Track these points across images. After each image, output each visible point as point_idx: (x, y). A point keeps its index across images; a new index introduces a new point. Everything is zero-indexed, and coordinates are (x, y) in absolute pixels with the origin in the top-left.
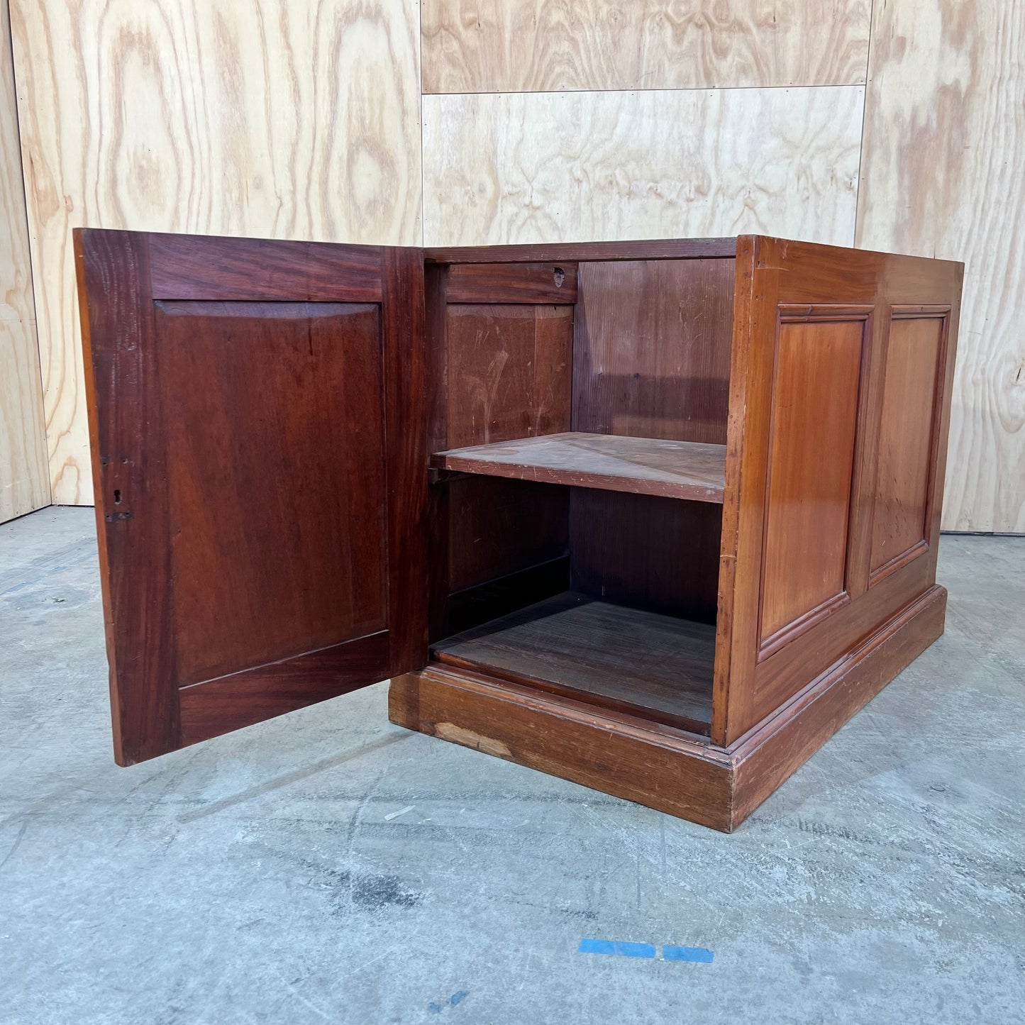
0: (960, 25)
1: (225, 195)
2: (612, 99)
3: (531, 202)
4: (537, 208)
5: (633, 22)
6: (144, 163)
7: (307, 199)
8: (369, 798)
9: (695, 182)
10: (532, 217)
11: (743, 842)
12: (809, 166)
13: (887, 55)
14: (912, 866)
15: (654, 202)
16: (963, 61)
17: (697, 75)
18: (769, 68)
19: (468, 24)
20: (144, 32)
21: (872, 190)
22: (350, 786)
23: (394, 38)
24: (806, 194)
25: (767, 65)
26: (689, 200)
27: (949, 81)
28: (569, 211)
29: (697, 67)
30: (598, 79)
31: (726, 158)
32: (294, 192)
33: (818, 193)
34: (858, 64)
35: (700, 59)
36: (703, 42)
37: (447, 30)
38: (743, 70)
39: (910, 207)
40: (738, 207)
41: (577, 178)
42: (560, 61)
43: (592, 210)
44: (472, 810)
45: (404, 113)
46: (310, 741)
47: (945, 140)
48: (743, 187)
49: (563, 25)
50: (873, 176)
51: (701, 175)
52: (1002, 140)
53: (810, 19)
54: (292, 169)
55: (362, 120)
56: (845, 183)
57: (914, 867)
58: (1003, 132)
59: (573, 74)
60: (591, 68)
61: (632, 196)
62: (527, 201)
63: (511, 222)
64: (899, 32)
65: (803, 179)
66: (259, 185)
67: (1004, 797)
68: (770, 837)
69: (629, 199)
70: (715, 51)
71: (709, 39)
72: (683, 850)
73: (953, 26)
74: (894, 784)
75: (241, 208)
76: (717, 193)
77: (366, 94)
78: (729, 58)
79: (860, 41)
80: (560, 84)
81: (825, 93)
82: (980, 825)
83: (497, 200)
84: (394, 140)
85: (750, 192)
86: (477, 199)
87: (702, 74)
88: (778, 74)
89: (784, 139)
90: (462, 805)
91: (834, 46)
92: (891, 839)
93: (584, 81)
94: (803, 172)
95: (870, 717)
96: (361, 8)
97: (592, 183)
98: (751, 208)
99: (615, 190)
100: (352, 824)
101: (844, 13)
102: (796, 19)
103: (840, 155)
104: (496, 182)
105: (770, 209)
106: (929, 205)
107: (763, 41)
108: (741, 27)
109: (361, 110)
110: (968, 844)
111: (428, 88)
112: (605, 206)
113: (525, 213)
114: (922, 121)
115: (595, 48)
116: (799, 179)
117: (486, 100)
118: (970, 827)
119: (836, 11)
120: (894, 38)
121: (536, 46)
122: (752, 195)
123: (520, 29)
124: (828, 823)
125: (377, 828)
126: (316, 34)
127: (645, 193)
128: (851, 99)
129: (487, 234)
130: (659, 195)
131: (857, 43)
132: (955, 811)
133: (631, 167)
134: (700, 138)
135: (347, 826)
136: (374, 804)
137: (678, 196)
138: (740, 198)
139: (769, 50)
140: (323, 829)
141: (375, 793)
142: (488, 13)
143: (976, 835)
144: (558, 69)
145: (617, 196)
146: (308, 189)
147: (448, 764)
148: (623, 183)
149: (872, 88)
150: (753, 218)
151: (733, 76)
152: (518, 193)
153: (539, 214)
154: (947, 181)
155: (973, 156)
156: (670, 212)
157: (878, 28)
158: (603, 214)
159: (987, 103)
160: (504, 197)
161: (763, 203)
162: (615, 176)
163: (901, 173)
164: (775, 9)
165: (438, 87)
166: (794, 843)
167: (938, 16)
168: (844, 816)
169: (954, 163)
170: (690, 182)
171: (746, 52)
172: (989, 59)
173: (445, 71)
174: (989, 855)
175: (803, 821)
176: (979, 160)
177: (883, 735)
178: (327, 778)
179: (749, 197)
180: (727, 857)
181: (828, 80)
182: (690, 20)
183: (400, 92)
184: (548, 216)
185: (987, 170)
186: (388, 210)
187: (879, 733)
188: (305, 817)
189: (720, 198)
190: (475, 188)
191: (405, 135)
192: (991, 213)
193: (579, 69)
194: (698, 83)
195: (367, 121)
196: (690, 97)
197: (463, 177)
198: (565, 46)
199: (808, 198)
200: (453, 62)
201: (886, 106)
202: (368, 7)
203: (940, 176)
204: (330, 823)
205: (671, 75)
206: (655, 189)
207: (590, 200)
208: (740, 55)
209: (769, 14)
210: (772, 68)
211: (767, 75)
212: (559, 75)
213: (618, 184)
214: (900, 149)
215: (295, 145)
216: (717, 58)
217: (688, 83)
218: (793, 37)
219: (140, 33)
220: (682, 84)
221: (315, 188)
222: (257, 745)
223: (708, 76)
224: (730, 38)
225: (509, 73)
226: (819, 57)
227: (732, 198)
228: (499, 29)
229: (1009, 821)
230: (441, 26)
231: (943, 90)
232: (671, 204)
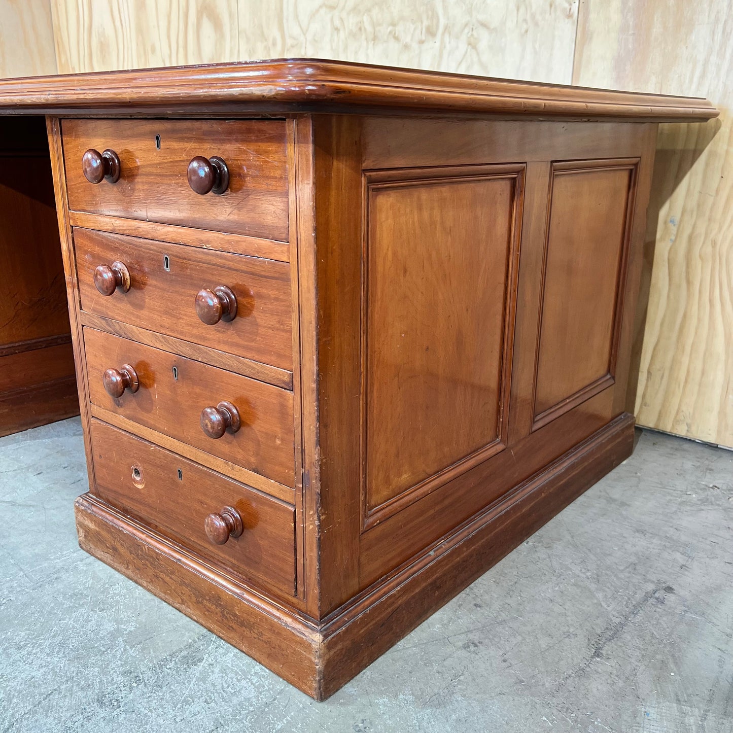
6: (102, 39)
9: (426, 23)
21: (593, 16)
24: (525, 26)
26: (421, 42)
33: (536, 25)
39: (633, 34)
40: (463, 47)
41: (336, 27)
48: (466, 25)
51: (430, 13)
54: (169, 37)
56: (564, 10)
61: (376, 41)
65: (522, 10)
66: (153, 51)
69: (374, 44)
76: (444, 33)
83: (284, 52)
84: (221, 5)
85: (472, 29)
94: (522, 1)
97: (347, 31)
98: (474, 47)
99: (364, 37)
105: (490, 48)
106: (657, 30)
116: (518, 10)
122: (475, 33)
127: (386, 38)
130: (397, 39)
137: (412, 40)
138: (464, 38)
145: (364, 43)
148: (369, 28)
150: (475, 58)
152: (297, 45)
160: (288, 50)
161: (485, 40)
162: (363, 22)
170: (422, 22)
179: (472, 35)
189: (447, 39)
197: (262, 33)
199: (526, 31)
206: (394, 32)
213: (365, 30)
215: (169, 17)
227: (457, 37)
232: (406, 47)
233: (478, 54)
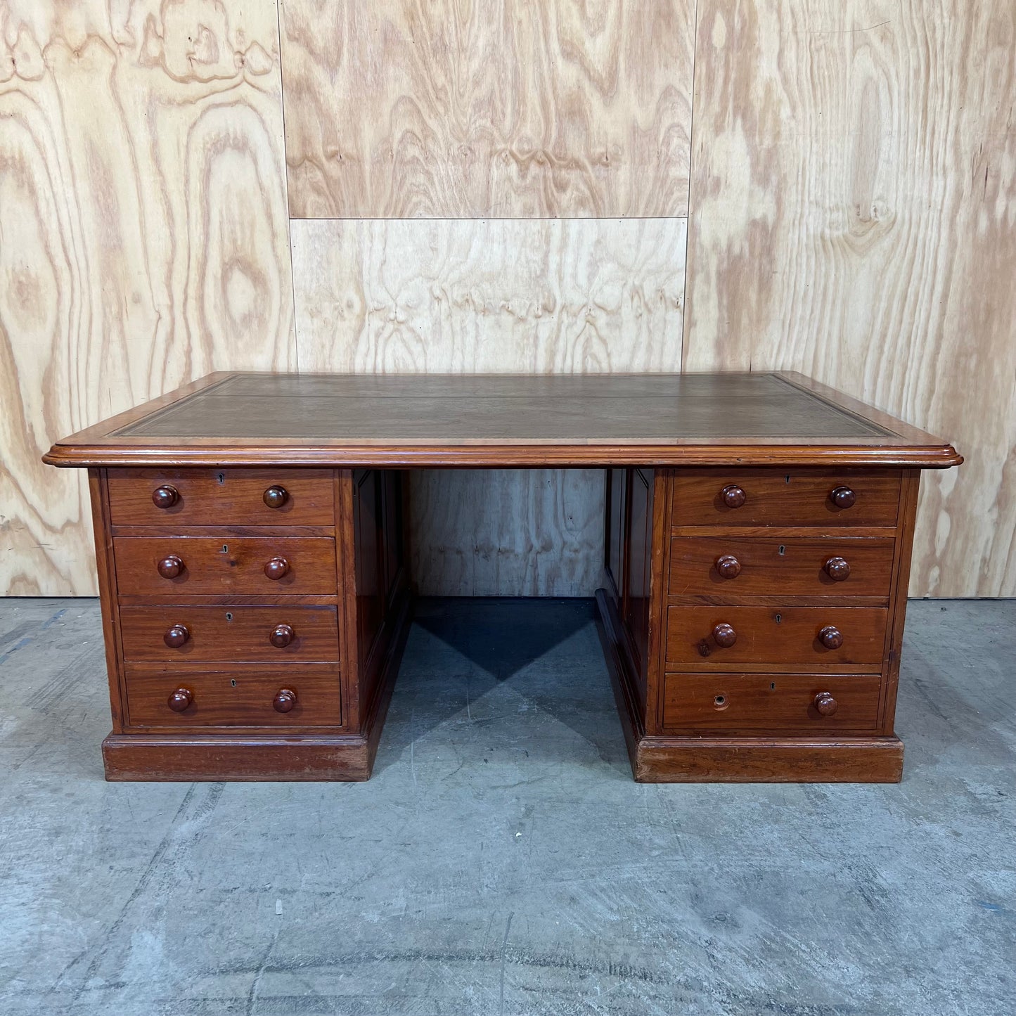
0: (766, 167)
1: (104, 309)
2: (465, 227)
3: (396, 318)
4: (401, 323)
5: (482, 157)
6: (23, 279)
7: (184, 313)
8: (263, 968)
9: (541, 301)
10: (397, 330)
11: (565, 991)
12: (642, 287)
13: (705, 192)
14: (690, 1006)
15: (507, 319)
16: (769, 199)
17: (540, 205)
18: (603, 202)
19: (331, 156)
20: (17, 156)
21: (696, 309)
22: (246, 956)
23: (261, 168)
24: (639, 311)
25: (601, 198)
26: (537, 317)
27: (758, 216)
28: (430, 325)
29: (540, 199)
30: (452, 208)
31: (568, 280)
32: (171, 307)
33: (649, 311)
34: (681, 199)
35: (542, 193)
36: (544, 177)
37: (310, 161)
38: (581, 203)
39: (728, 323)
40: (581, 322)
41: (436, 296)
42: (417, 192)
43: (451, 324)
44: (349, 975)
45: (274, 235)
46: (211, 904)
47: (757, 265)
48: (584, 306)
49: (418, 159)
50: (696, 296)
51: (547, 294)
52: (804, 267)
53: (637, 160)
54: (169, 286)
55: (234, 241)
56: (672, 302)
57: (692, 1007)
58: (804, 260)
59: (430, 205)
60: (445, 198)
61: (487, 314)
62: (392, 316)
63: (378, 335)
64: (715, 172)
65: (636, 299)
66: (137, 300)
67: (770, 924)
68: (585, 984)
69: (484, 315)
70: (556, 186)
71: (550, 174)
72: (517, 1005)
73: (760, 169)
74: (688, 916)
75: (121, 320)
76: (561, 311)
77: (237, 218)
78: (569, 192)
79: (681, 180)
80: (417, 212)
81: (652, 224)
82: (747, 956)
83: (364, 315)
84: (265, 261)
85: (590, 309)
86: (346, 313)
87: (545, 205)
88: (612, 207)
89: (619, 264)
90: (341, 971)
91: (659, 184)
92: (678, 978)
93: (439, 210)
94: (637, 292)
95: (678, 838)
96: (229, 140)
97: (450, 301)
98: (592, 324)
99: (472, 307)
100: (250, 1000)
101: (667, 155)
102: (626, 157)
103: (668, 278)
104: (363, 299)
105: (608, 324)
106: (745, 321)
107: (597, 178)
108: (578, 165)
109: (233, 232)
110: (736, 979)
111: (295, 214)
112: (463, 321)
113: (390, 327)
114: (736, 250)
115: (449, 180)
116: (632, 299)
117: (350, 225)
118: (740, 960)
119: (659, 154)
120: (711, 178)
121: (394, 178)
122: (592, 313)
123: (379, 162)
124: (632, 964)
125: (271, 1002)
126: (186, 162)
127: (498, 311)
128: (675, 230)
129: (357, 345)
130: (511, 313)
131: (680, 181)
132: (730, 943)
133: (485, 286)
134: (545, 262)
135: (246, 1003)
136: (268, 975)
137: (527, 314)
138: (582, 315)
139: (603, 185)
140: (225, 1008)
141: (268, 963)
142: (348, 146)
143: (742, 968)
144: (415, 199)
145: (474, 313)
146: (185, 304)
147: (330, 923)
148: (478, 301)
149: (693, 222)
150: (594, 333)
151: (572, 207)
152: (383, 309)
153: (403, 327)
154: (759, 301)
155: (781, 278)
156: (521, 327)
157: (696, 169)
158: (462, 329)
159: (790, 235)
160: (371, 313)
161: (602, 319)
162: (471, 295)
163: (720, 293)
164: (607, 149)
165: (305, 213)
166: (604, 989)
167: (748, 160)
168: (645, 955)
169: (765, 285)
170: (538, 301)
171: (583, 187)
172: (791, 197)
173: (311, 199)
174: (749, 989)
175: (612, 964)
176: (786, 284)
177: (686, 860)
178: (227, 948)
179: (590, 314)
180: (551, 1008)
181: (655, 212)
182: (532, 158)
183: (270, 216)
184: (412, 330)
185: (792, 292)
186: (262, 322)
187: (682, 858)
188: (210, 997)
190: (344, 305)
191: (276, 256)
192: (797, 328)
193: (435, 199)
194: (541, 213)
195: (239, 242)
196: (535, 226)
197: (332, 294)
198: (421, 178)
199: (641, 315)
200: (318, 191)
201: (705, 237)
202: (235, 138)
203: (753, 296)
204: (231, 1000)
205: (517, 207)
206: (507, 306)
207: (450, 315)
208: (578, 189)
209: (602, 154)
210: (606, 201)
211: (602, 206)
212: (417, 204)
213: (473, 302)
214: (719, 274)
215: (170, 264)
216: (558, 192)
217: (533, 213)
218: (623, 174)
219: (13, 158)
220: (528, 214)
221: (192, 303)
222: (165, 912)
223: (550, 207)
224: (568, 174)
225: (370, 203)
226: (647, 192)
227: (575, 315)
228: (359, 161)
229: (770, 950)
230: (305, 157)
231: (753, 223)
232: (522, 320)
233: (596, 329)
